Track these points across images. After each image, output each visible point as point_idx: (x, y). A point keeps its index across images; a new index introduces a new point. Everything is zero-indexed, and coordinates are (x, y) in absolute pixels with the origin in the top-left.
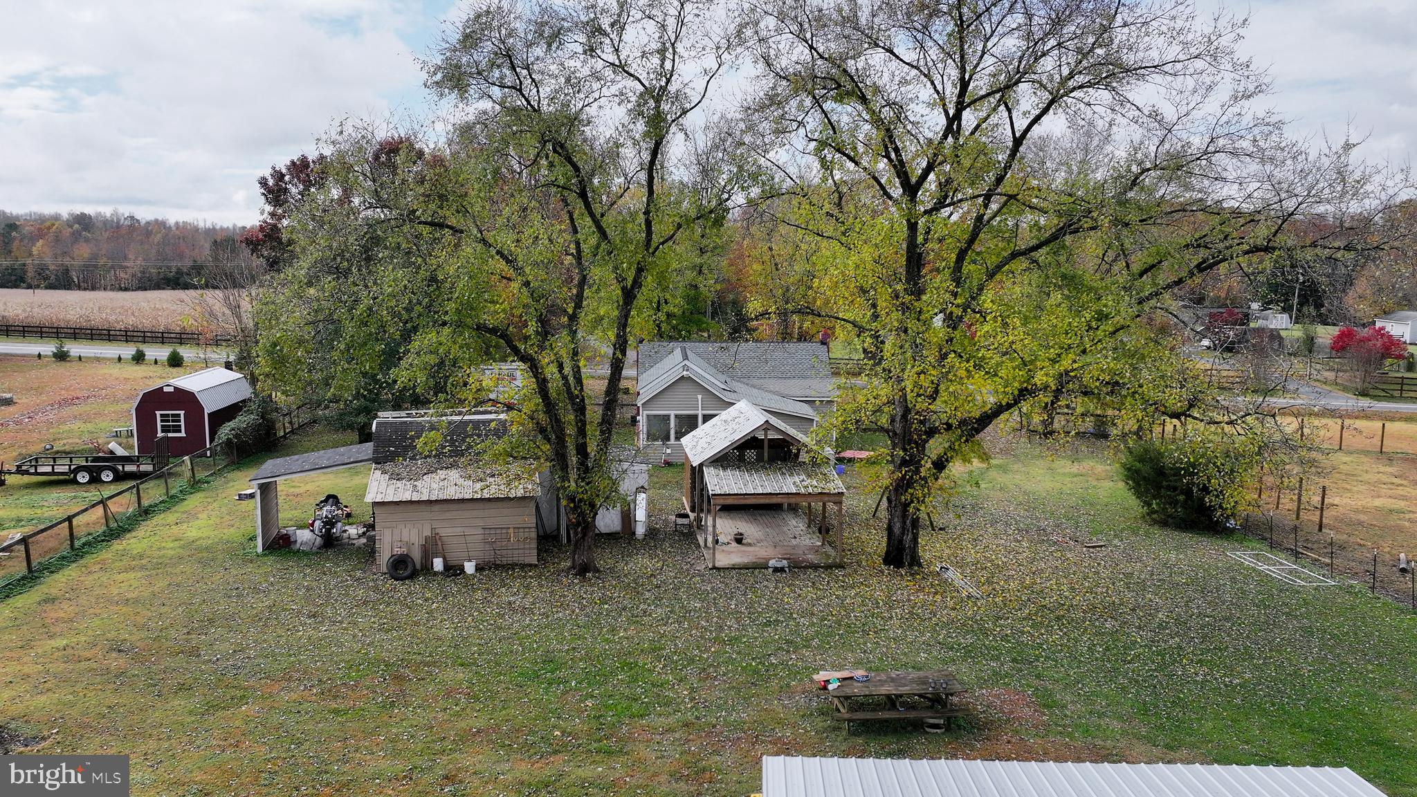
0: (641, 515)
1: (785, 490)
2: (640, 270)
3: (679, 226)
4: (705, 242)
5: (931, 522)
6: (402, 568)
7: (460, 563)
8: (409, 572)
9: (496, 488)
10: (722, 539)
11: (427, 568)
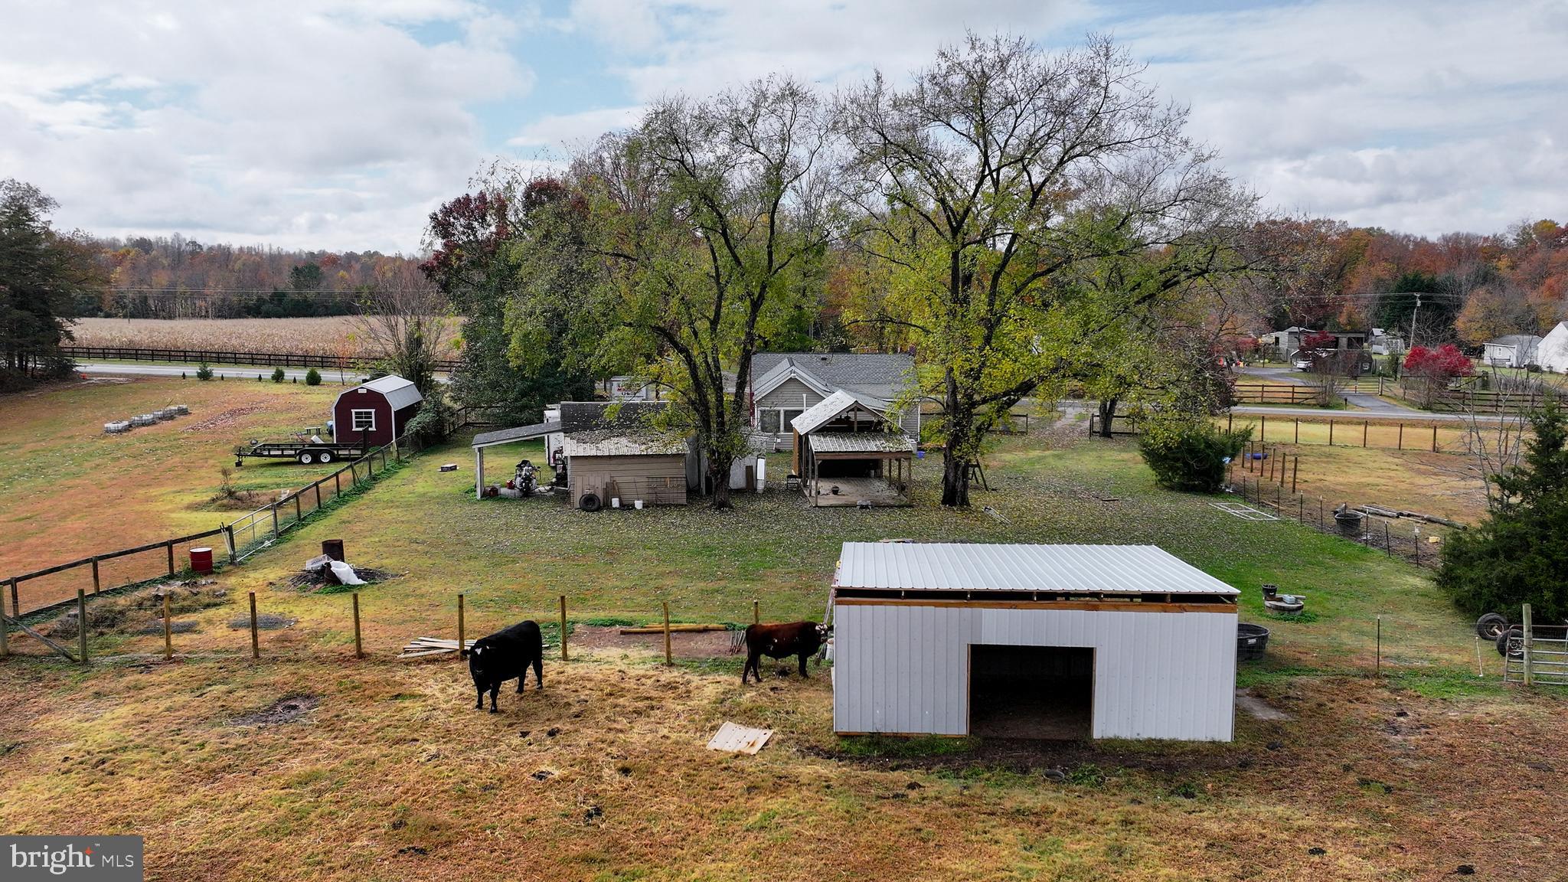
0: (761, 475)
1: (869, 449)
2: (763, 288)
3: (792, 255)
4: (809, 267)
5: (985, 485)
6: (591, 504)
7: (631, 502)
8: (596, 507)
9: (655, 449)
10: (822, 492)
11: (608, 505)
